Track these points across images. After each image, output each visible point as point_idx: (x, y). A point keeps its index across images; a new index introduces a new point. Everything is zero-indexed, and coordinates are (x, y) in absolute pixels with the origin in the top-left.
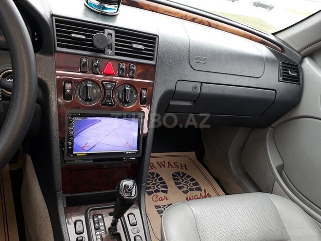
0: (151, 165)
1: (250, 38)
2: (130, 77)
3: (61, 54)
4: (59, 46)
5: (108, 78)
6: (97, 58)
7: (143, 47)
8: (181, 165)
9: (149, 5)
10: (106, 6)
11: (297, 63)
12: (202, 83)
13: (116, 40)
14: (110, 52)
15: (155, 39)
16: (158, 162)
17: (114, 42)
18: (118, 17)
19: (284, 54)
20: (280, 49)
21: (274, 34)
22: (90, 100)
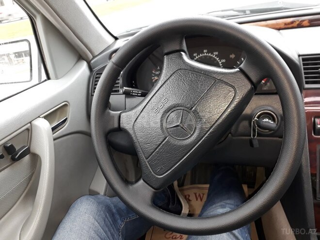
4: (307, 83)
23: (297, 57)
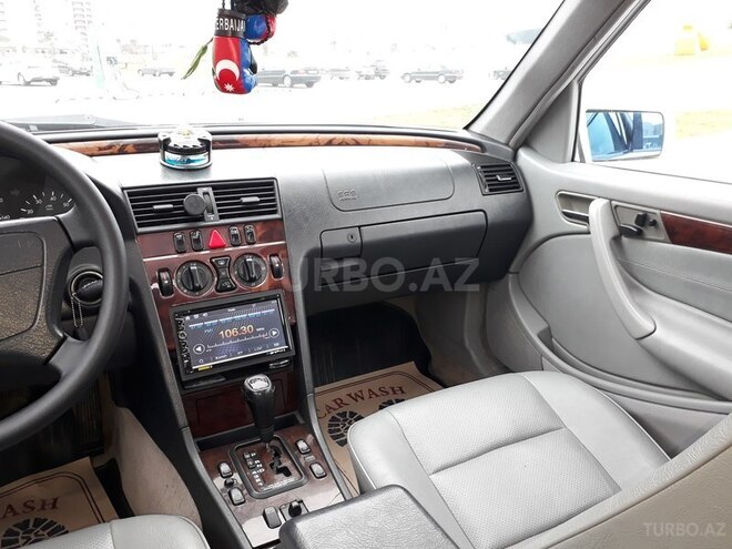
0: (339, 402)
1: (428, 145)
2: (249, 244)
3: (145, 236)
4: (140, 226)
5: (217, 252)
6: (196, 229)
7: (257, 199)
8: (393, 389)
9: (256, 140)
10: (192, 158)
11: (509, 160)
12: (359, 227)
13: (217, 200)
14: (211, 217)
15: (272, 184)
16: (350, 395)
17: (214, 203)
18: (212, 168)
19: (486, 154)
20: (478, 147)
21: (467, 128)
22: (199, 289)
23: (120, 191)
